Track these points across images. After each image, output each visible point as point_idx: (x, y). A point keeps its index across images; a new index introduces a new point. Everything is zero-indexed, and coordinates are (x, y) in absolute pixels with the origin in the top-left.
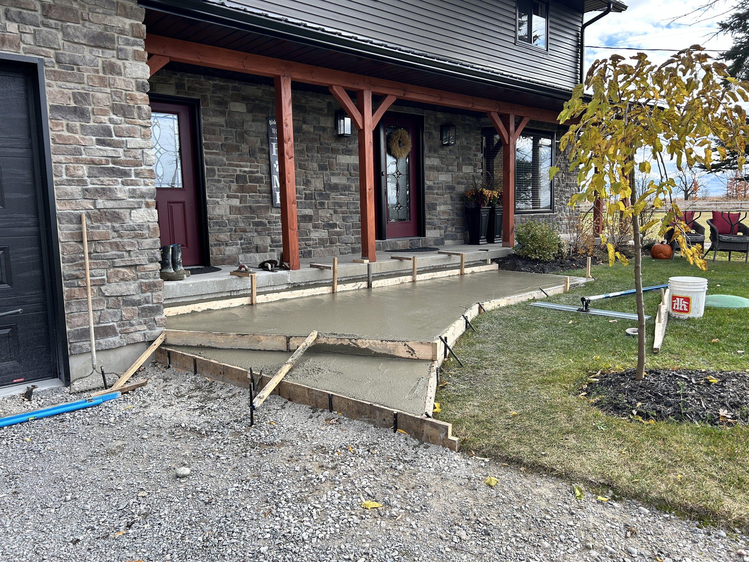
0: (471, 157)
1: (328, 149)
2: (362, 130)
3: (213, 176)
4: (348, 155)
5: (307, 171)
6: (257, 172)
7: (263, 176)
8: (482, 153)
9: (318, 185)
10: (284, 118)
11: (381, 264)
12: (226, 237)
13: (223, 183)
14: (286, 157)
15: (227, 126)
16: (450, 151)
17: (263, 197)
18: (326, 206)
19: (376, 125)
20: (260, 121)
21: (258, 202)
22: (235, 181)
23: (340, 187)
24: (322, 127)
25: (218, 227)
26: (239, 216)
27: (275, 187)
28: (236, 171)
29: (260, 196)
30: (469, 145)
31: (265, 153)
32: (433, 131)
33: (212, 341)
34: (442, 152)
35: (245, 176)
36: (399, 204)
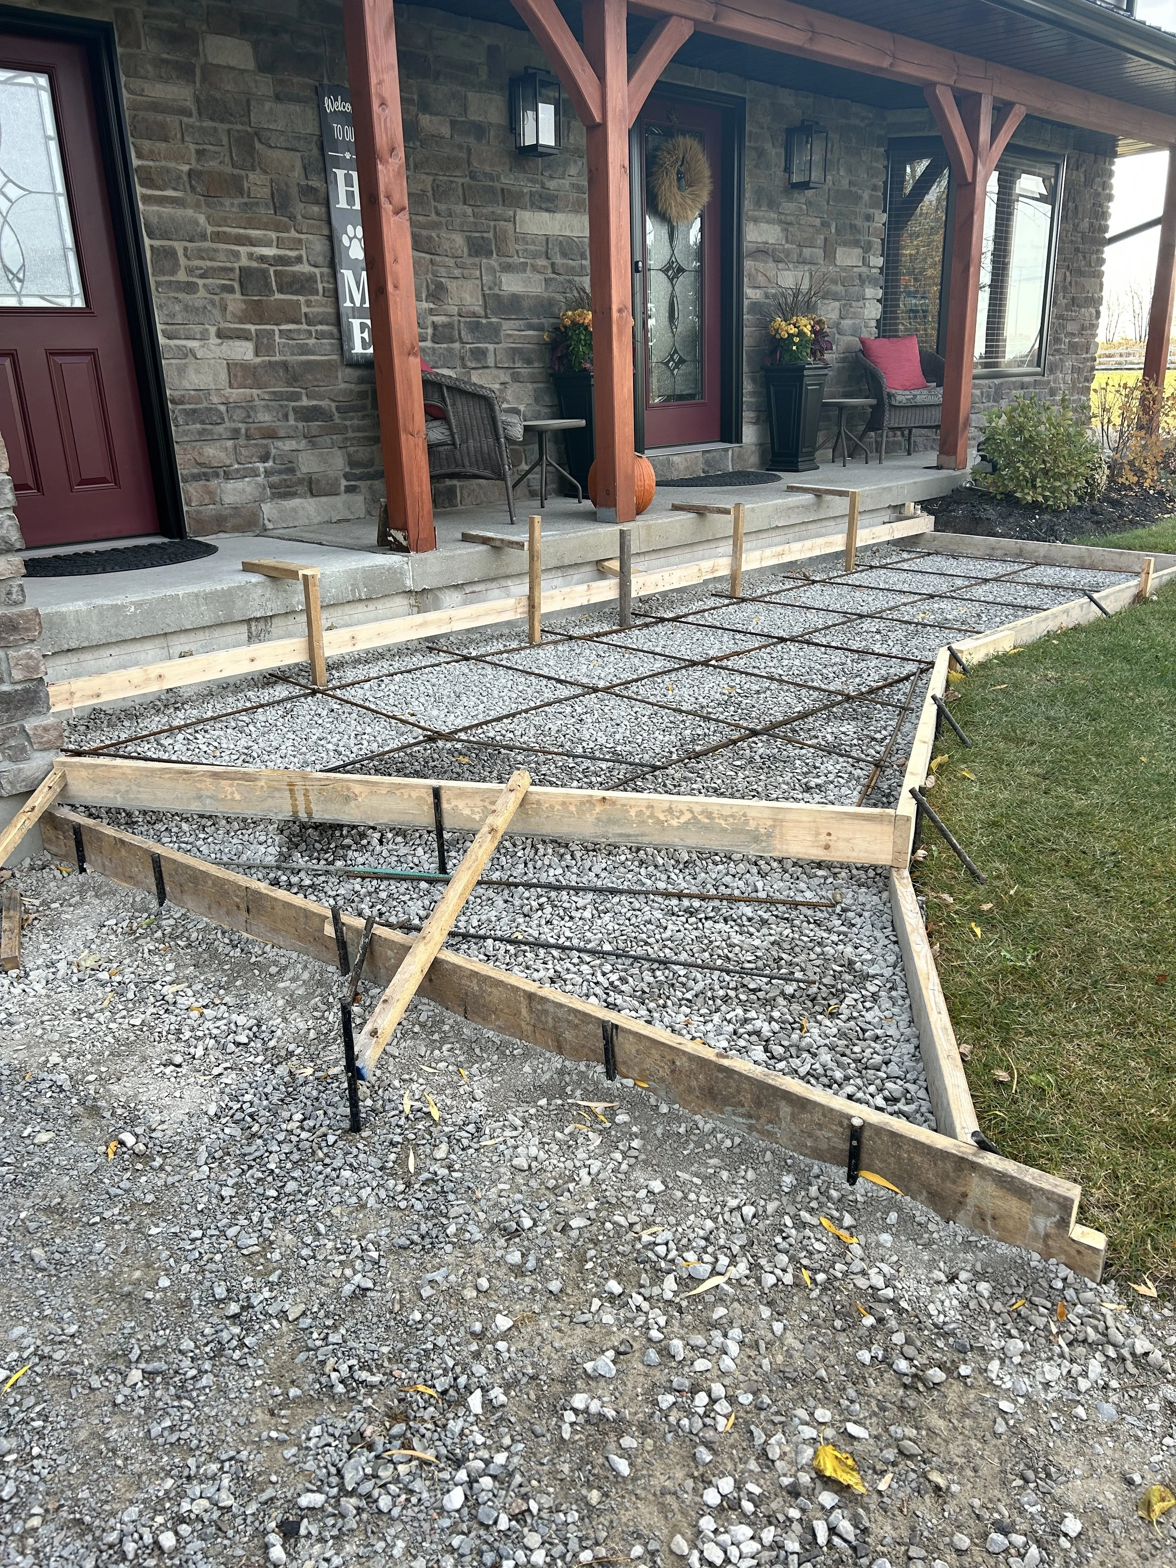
0: (859, 222)
1: (492, 190)
2: (599, 125)
3: (174, 272)
4: (547, 210)
5: (438, 258)
6: (299, 259)
7: (317, 271)
8: (884, 211)
9: (468, 299)
10: (373, 80)
11: (649, 527)
12: (222, 455)
13: (202, 292)
14: (387, 208)
15: (200, 114)
16: (809, 203)
17: (320, 336)
18: (491, 361)
19: (638, 110)
20: (298, 100)
21: (304, 350)
22: (236, 286)
23: (525, 304)
24: (473, 123)
25: (198, 426)
26: (255, 392)
27: (348, 304)
28: (236, 255)
29: (310, 332)
30: (853, 189)
31: (317, 203)
32: (768, 146)
33: (205, 793)
34: (789, 207)
35: (264, 274)
36: (676, 352)
